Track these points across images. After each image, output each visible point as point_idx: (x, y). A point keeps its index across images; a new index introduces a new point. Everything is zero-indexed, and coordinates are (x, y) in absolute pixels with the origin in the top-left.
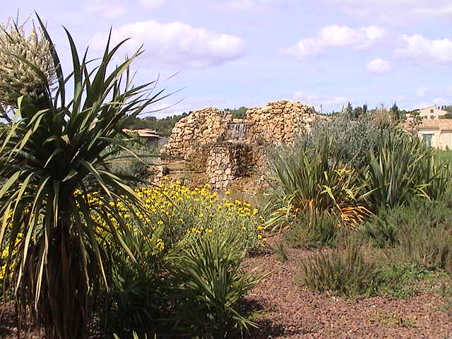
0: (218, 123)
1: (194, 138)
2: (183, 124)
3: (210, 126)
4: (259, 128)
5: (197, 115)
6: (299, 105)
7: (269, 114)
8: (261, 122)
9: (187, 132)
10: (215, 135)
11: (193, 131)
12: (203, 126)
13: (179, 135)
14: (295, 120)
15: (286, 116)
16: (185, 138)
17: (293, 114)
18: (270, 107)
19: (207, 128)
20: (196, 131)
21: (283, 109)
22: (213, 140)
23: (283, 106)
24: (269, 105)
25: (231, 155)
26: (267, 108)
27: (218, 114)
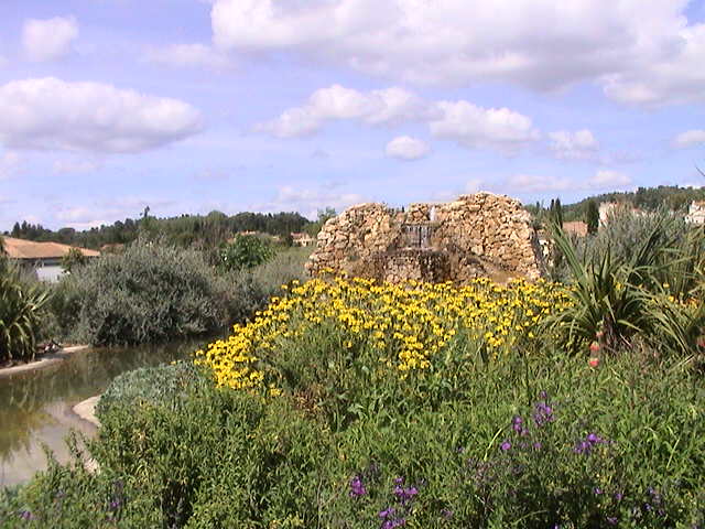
0: (387, 225)
1: (350, 245)
2: (332, 228)
3: (375, 229)
4: (449, 230)
5: (352, 213)
6: (507, 199)
7: (461, 212)
8: (452, 223)
9: (340, 237)
10: (383, 241)
11: (348, 237)
12: (362, 228)
13: (329, 242)
14: (504, 218)
15: (486, 214)
16: (337, 246)
17: (500, 211)
18: (463, 203)
19: (369, 232)
20: (352, 236)
21: (482, 204)
22: (380, 247)
23: (482, 201)
24: (462, 199)
25: (423, 267)
26: (458, 204)
27: (386, 212)
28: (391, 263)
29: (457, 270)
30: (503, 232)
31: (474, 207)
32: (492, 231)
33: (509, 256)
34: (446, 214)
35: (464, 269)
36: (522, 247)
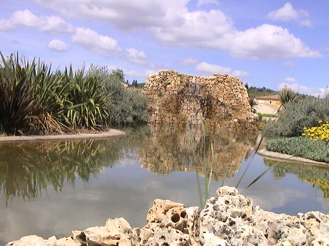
0: (179, 82)
1: (159, 89)
2: (152, 79)
3: (173, 83)
4: (209, 89)
5: (162, 73)
7: (214, 81)
8: (210, 85)
9: (155, 84)
10: (176, 89)
12: (166, 82)
15: (226, 84)
17: (234, 83)
18: (215, 77)
19: (170, 84)
20: (160, 84)
21: (224, 79)
22: (175, 92)
23: (225, 77)
24: (215, 75)
25: (202, 104)
26: (213, 77)
27: (179, 76)
28: (186, 100)
29: (215, 108)
30: (235, 93)
31: (221, 80)
32: (228, 92)
33: (236, 104)
34: (207, 81)
35: (219, 107)
36: (244, 101)
